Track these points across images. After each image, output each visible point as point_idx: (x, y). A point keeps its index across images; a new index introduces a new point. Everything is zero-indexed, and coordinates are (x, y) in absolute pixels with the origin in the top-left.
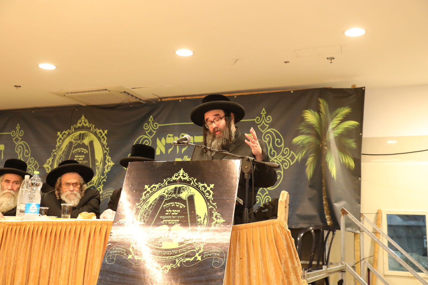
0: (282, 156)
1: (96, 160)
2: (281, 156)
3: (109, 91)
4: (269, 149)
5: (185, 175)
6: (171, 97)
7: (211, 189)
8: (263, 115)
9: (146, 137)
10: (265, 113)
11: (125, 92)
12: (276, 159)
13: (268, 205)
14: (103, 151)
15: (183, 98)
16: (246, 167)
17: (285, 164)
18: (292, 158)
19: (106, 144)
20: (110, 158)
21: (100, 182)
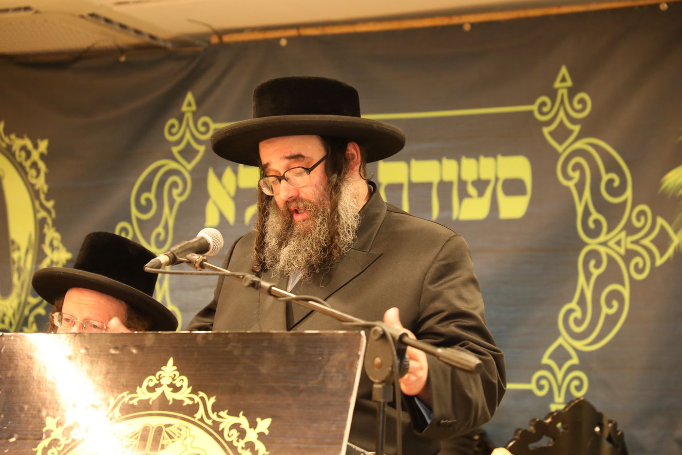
0: (628, 234)
1: (13, 242)
2: (623, 234)
3: (37, 12)
4: (580, 210)
5: (178, 384)
6: (253, 30)
7: (261, 436)
8: (560, 92)
9: (173, 165)
10: (569, 83)
11: (93, 15)
12: (604, 244)
13: (550, 423)
14: (36, 212)
15: (293, 33)
16: (378, 360)
17: (637, 265)
18: (662, 241)
19: (45, 188)
20: (57, 235)
21: (27, 319)
